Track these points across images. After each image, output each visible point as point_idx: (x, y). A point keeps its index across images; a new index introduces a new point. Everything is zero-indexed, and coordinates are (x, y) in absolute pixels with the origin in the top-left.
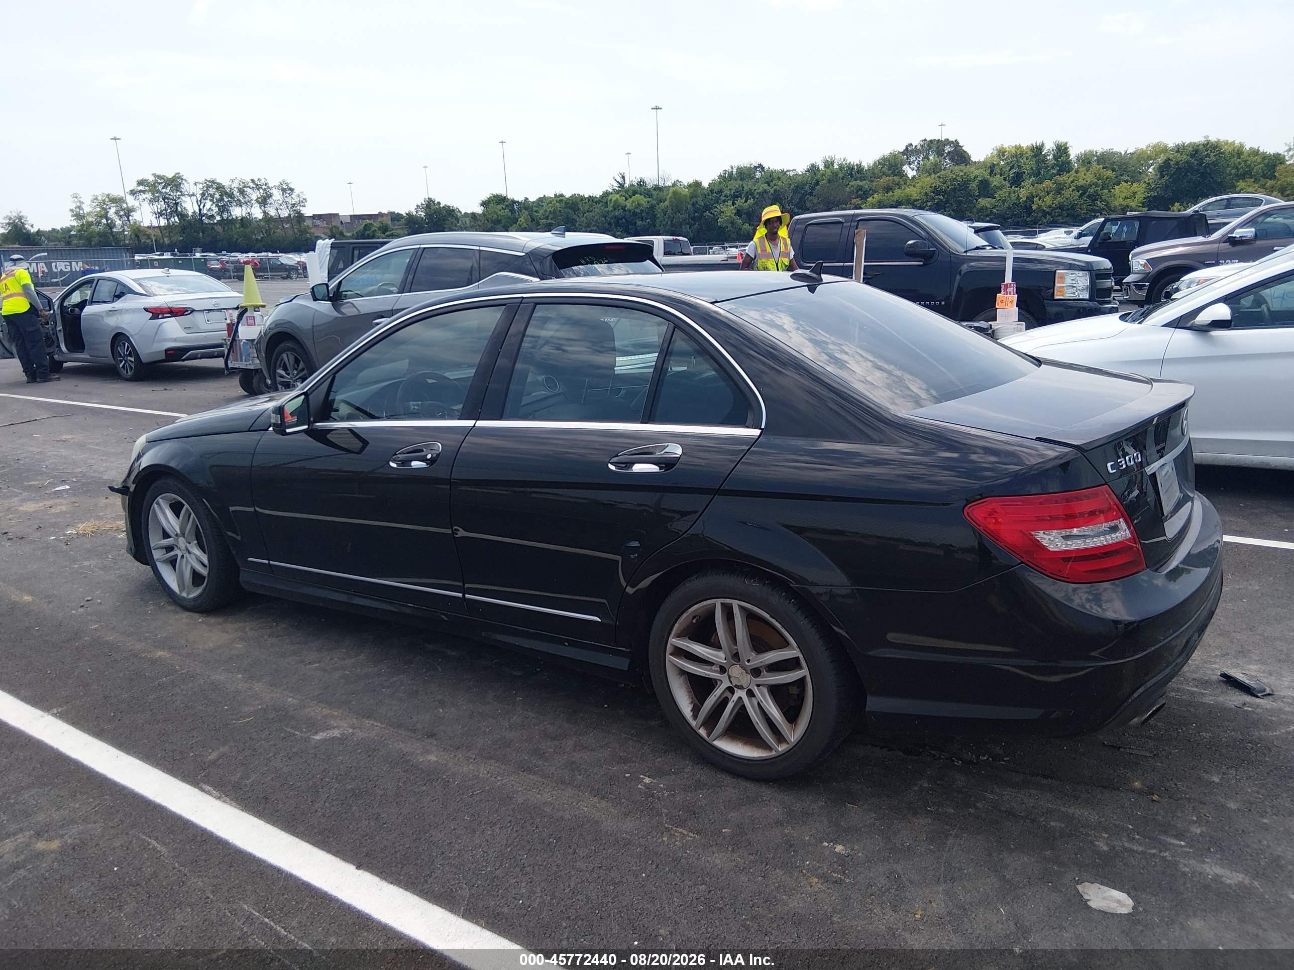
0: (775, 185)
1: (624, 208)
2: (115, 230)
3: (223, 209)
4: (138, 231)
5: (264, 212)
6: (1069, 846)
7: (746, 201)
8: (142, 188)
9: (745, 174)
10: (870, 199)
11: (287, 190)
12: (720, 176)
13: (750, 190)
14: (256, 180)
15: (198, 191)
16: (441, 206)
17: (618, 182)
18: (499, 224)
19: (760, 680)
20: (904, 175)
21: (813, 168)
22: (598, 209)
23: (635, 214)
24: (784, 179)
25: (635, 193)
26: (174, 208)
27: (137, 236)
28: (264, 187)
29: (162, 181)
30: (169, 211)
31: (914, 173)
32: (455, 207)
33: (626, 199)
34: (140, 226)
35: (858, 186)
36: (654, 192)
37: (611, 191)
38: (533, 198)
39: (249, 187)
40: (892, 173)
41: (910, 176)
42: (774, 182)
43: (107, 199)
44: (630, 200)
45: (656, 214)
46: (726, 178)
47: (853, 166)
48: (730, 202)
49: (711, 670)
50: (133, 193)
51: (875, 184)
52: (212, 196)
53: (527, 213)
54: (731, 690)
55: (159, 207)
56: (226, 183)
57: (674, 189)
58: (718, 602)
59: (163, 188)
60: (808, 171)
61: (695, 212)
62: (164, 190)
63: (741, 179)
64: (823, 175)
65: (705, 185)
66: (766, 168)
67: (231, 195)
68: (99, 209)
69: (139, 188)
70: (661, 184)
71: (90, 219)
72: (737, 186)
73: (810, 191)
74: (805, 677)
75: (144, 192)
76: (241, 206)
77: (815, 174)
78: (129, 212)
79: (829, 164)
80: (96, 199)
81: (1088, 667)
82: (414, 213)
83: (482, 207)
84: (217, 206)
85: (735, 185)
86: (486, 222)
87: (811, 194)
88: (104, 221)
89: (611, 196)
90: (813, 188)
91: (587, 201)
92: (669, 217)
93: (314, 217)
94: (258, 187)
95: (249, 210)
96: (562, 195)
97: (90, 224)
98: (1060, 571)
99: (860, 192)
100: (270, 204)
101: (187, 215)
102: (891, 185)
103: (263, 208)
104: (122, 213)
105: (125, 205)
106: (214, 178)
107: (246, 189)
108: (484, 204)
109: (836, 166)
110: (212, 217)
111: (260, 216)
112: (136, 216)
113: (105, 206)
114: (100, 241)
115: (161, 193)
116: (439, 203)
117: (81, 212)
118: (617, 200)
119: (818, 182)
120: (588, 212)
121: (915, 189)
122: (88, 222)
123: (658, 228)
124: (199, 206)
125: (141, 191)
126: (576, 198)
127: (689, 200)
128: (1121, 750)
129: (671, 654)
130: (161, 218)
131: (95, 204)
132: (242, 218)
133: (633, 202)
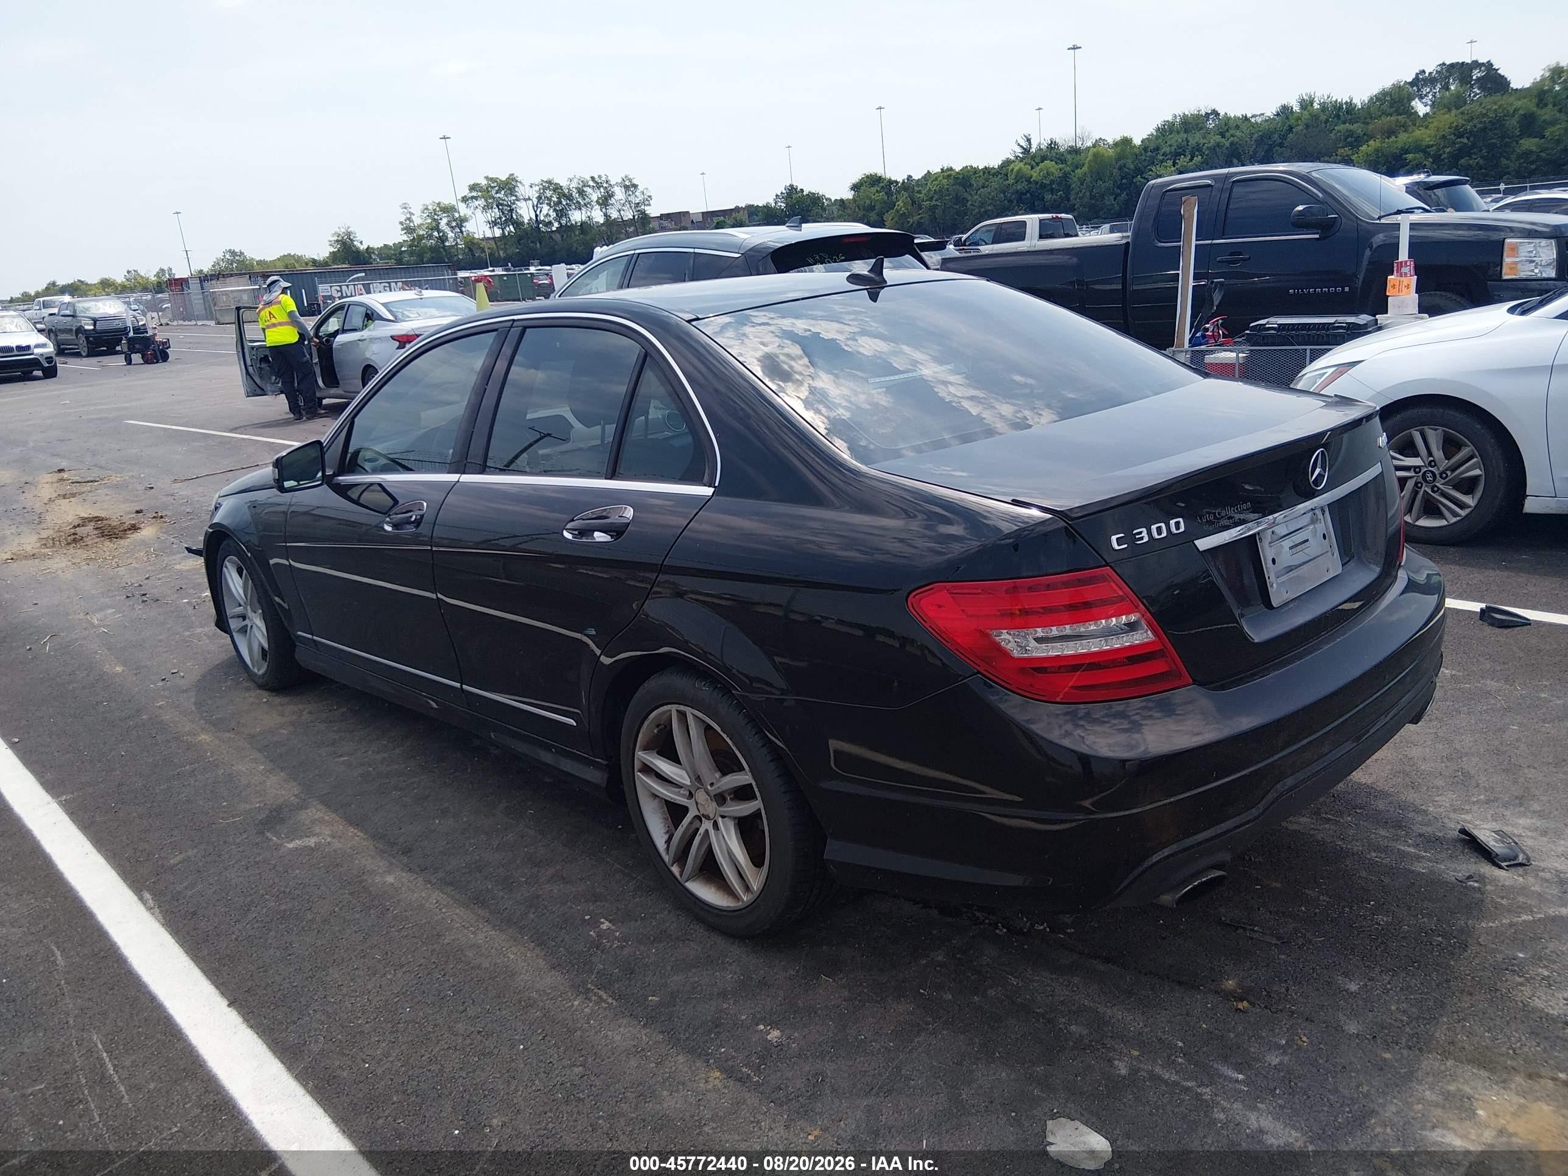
0: (1232, 136)
1: (1029, 180)
2: (447, 244)
3: (561, 214)
4: (472, 245)
5: (606, 215)
6: (1075, 1063)
7: (1191, 160)
8: (474, 194)
9: (1191, 124)
10: (1364, 148)
11: (630, 187)
12: (1158, 130)
13: (1198, 144)
14: (596, 177)
15: (533, 194)
16: (805, 193)
17: (1022, 147)
18: (872, 211)
19: (724, 809)
20: (1412, 114)
21: (1285, 110)
22: (995, 183)
23: (1043, 186)
24: (1244, 127)
25: (1044, 159)
26: (509, 217)
27: (470, 250)
28: (605, 185)
29: (495, 184)
30: (504, 219)
31: (1428, 109)
32: (821, 193)
33: (1032, 169)
34: (474, 238)
35: (1347, 130)
36: (1069, 157)
37: (1013, 158)
38: (917, 176)
39: (589, 186)
40: (1396, 111)
41: (1421, 114)
42: (1231, 132)
43: (438, 209)
44: (1038, 169)
45: (1070, 186)
46: (1166, 130)
47: (1341, 104)
48: (1170, 163)
49: (678, 794)
50: (465, 200)
51: (1371, 127)
52: (549, 199)
53: (906, 194)
54: (698, 818)
55: (493, 215)
56: (564, 183)
57: (1095, 150)
58: (673, 708)
59: (497, 193)
60: (1278, 115)
61: (1123, 178)
62: (498, 195)
63: (1186, 132)
64: (1298, 119)
65: (1137, 141)
66: (1222, 113)
67: (569, 197)
68: (429, 221)
69: (470, 195)
70: (1079, 145)
71: (421, 233)
72: (1180, 140)
73: (1279, 141)
74: (759, 809)
75: (476, 198)
76: (580, 209)
77: (1287, 118)
78: (461, 222)
79: (1306, 104)
80: (427, 209)
81: (1075, 821)
82: (773, 205)
83: (853, 192)
84: (555, 210)
85: (1177, 139)
86: (857, 210)
87: (1281, 145)
88: (436, 234)
89: (1012, 166)
90: (1284, 137)
91: (981, 173)
92: (1088, 187)
93: (662, 217)
94: (599, 186)
95: (589, 214)
96: (951, 169)
97: (421, 238)
98: (1031, 685)
99: (1349, 140)
100: (612, 205)
101: (522, 223)
102: (1394, 126)
103: (604, 210)
104: (454, 224)
105: (457, 215)
106: (551, 178)
107: (585, 189)
108: (855, 187)
109: (1316, 106)
110: (550, 223)
111: (601, 220)
112: (469, 227)
113: (436, 217)
114: (432, 257)
115: (494, 198)
116: (802, 191)
117: (412, 225)
118: (1020, 170)
119: (1291, 128)
120: (983, 187)
121: (1428, 132)
122: (418, 236)
123: (1073, 202)
124: (535, 212)
125: (473, 198)
126: (969, 171)
127: (1114, 163)
128: (1240, 931)
129: (640, 771)
130: (495, 228)
131: (425, 215)
132: (582, 223)
133: (1041, 170)
